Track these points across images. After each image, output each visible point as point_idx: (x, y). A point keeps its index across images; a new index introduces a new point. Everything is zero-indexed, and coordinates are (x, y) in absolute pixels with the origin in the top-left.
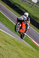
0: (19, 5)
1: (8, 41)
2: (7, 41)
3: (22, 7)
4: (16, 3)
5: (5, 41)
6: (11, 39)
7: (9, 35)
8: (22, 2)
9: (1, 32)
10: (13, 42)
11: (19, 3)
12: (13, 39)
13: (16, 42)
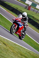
0: (33, 17)
1: (24, 54)
2: (22, 54)
3: (36, 19)
4: (29, 15)
5: (21, 55)
6: (27, 52)
7: (24, 48)
8: (36, 13)
9: (16, 45)
10: (29, 55)
11: (33, 14)
12: (29, 52)
13: (32, 55)
